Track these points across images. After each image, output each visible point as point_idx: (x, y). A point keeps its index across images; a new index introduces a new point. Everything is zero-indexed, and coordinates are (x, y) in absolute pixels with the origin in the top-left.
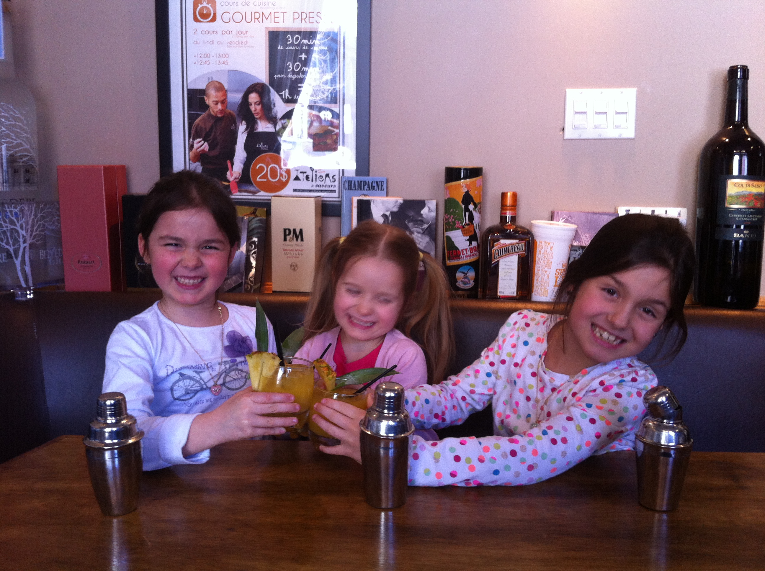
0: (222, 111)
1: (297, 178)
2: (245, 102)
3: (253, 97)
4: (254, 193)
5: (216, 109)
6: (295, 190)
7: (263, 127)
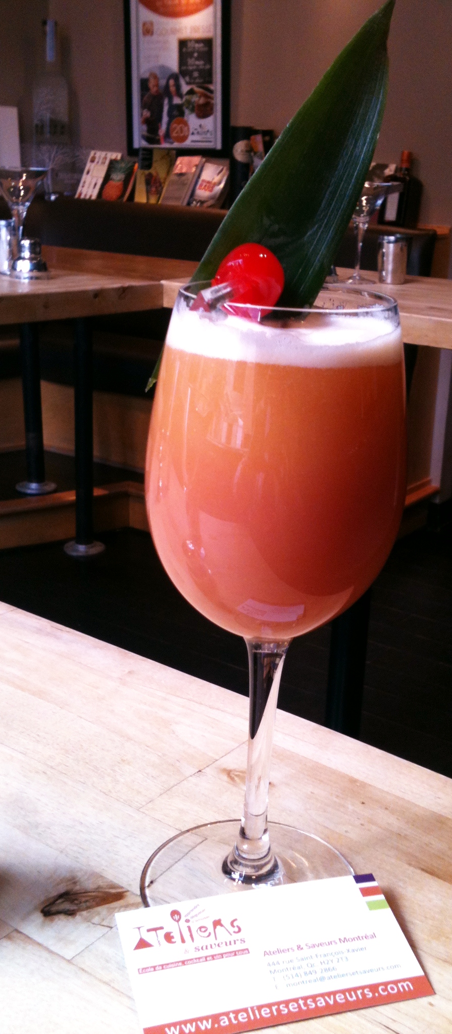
0: (157, 91)
1: (193, 134)
2: (167, 86)
3: (172, 82)
4: (172, 143)
5: (153, 90)
6: (193, 141)
7: (177, 101)
